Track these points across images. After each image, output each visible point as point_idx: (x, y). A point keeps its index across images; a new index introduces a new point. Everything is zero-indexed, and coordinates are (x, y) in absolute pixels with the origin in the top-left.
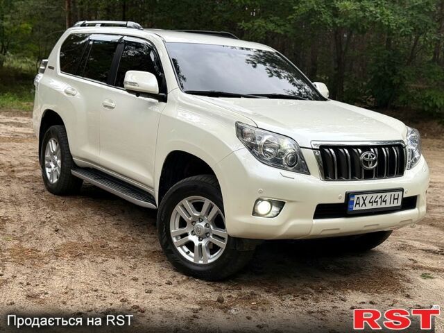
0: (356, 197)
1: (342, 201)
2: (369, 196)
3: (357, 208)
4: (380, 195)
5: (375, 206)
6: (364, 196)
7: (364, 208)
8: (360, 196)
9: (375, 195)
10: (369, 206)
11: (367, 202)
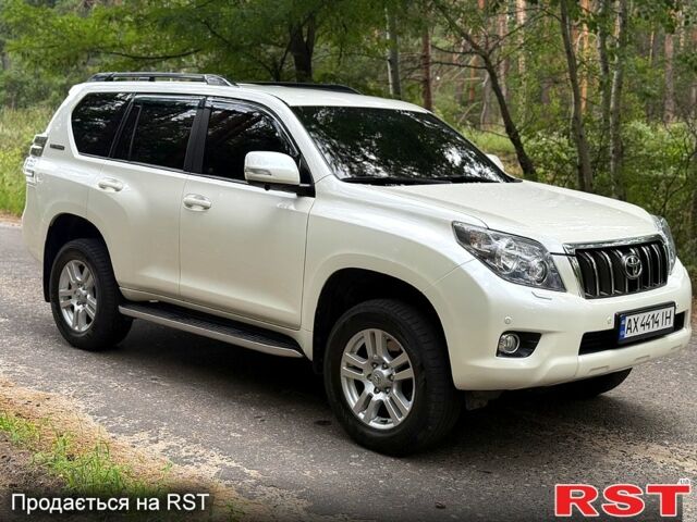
0: (628, 318)
1: (611, 326)
2: (641, 316)
3: (628, 335)
4: (651, 313)
5: (647, 330)
6: (636, 316)
7: (636, 333)
8: (632, 317)
9: (647, 314)
10: (641, 331)
11: (639, 325)
